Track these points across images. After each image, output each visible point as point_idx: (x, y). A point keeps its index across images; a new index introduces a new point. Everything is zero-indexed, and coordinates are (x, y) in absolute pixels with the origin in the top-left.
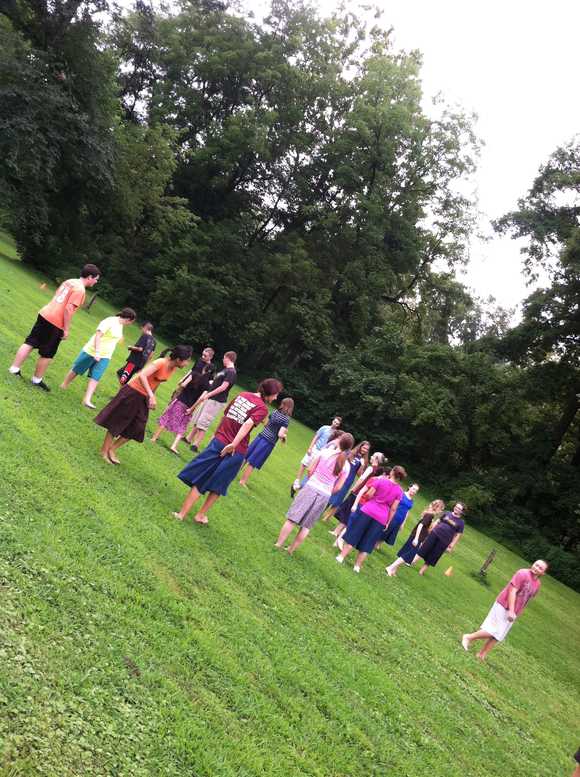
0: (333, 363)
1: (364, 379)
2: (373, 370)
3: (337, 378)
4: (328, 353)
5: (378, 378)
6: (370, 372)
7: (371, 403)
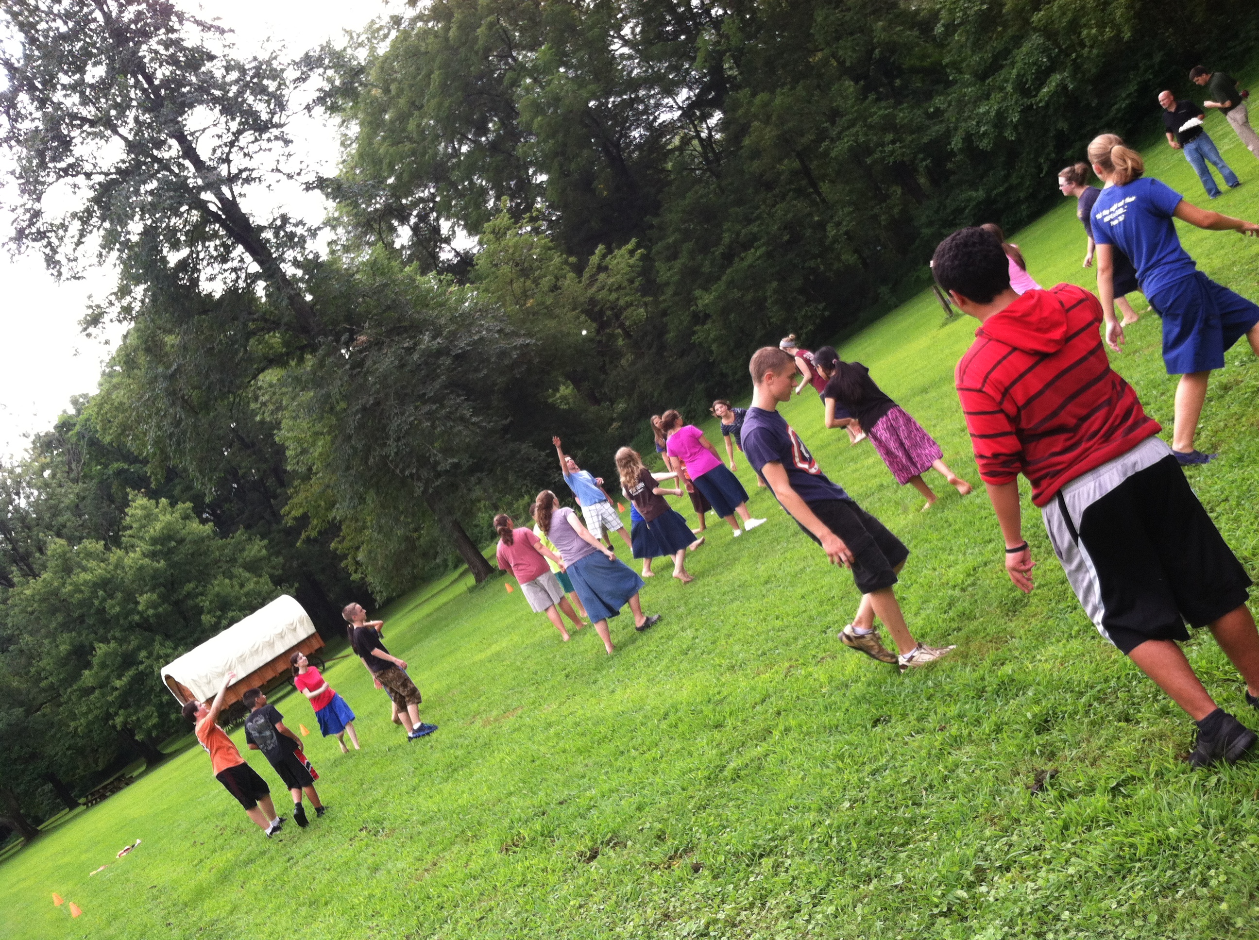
0: (956, 129)
1: (1009, 88)
2: (1002, 67)
3: (985, 133)
4: (936, 130)
5: (1019, 65)
6: (1003, 72)
7: (1054, 94)
